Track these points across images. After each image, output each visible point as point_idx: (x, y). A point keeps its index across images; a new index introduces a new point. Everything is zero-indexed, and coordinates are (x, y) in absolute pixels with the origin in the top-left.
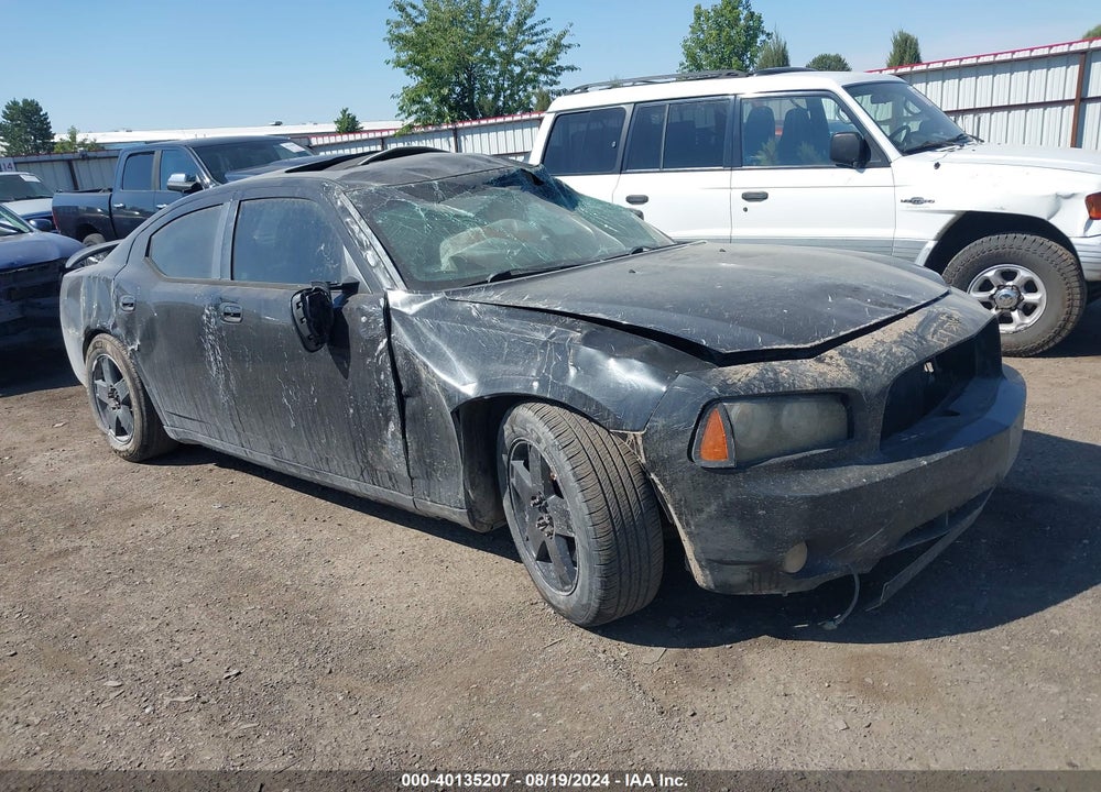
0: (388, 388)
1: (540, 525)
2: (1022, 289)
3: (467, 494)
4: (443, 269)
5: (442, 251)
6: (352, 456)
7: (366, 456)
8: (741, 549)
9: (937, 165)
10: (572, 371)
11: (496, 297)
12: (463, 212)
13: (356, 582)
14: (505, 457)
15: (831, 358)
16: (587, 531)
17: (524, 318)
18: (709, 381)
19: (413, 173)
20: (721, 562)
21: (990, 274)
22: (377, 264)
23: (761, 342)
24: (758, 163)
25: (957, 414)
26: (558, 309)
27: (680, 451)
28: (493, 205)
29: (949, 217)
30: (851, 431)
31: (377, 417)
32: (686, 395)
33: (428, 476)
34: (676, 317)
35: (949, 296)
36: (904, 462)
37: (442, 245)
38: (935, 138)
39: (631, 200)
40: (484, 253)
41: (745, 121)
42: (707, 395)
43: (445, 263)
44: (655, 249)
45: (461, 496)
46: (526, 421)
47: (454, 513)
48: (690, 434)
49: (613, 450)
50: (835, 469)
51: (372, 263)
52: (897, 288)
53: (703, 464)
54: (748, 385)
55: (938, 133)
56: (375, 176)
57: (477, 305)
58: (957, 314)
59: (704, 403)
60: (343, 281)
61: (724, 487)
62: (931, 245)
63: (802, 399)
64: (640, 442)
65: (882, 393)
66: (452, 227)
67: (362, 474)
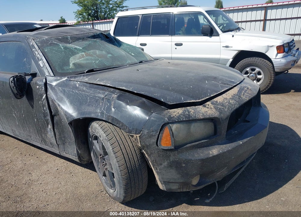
0: (47, 113)
1: (103, 165)
2: (257, 74)
3: (77, 152)
4: (70, 67)
5: (70, 61)
6: (37, 135)
7: (42, 136)
8: (176, 178)
9: (233, 36)
10: (113, 109)
11: (86, 79)
12: (78, 47)
13: (38, 182)
14: (91, 139)
15: (208, 105)
16: (118, 173)
17: (95, 88)
18: (164, 116)
19: (61, 33)
20: (169, 182)
21: (248, 69)
22: (44, 66)
23: (183, 100)
24: (180, 34)
25: (249, 122)
26: (108, 85)
27: (153, 143)
28: (89, 45)
29: (236, 52)
30: (216, 132)
31: (44, 123)
32: (155, 121)
33: (64, 144)
34: (152, 89)
35: (245, 80)
36: (234, 143)
37: (70, 59)
38: (232, 28)
39: (141, 45)
40: (85, 62)
41: (176, 21)
42: (163, 122)
43: (71, 65)
44: (147, 61)
45: (76, 152)
46: (96, 128)
47: (73, 158)
48: (157, 136)
49: (129, 141)
50: (210, 147)
51: (42, 65)
52: (229, 77)
53: (162, 147)
54: (179, 117)
55: (232, 26)
56: (46, 34)
57: (79, 82)
58: (250, 88)
59: (162, 124)
60: (32, 72)
61: (170, 156)
62: (231, 60)
63: (198, 122)
64: (138, 139)
65: (227, 118)
66: (73, 52)
67: (42, 142)
